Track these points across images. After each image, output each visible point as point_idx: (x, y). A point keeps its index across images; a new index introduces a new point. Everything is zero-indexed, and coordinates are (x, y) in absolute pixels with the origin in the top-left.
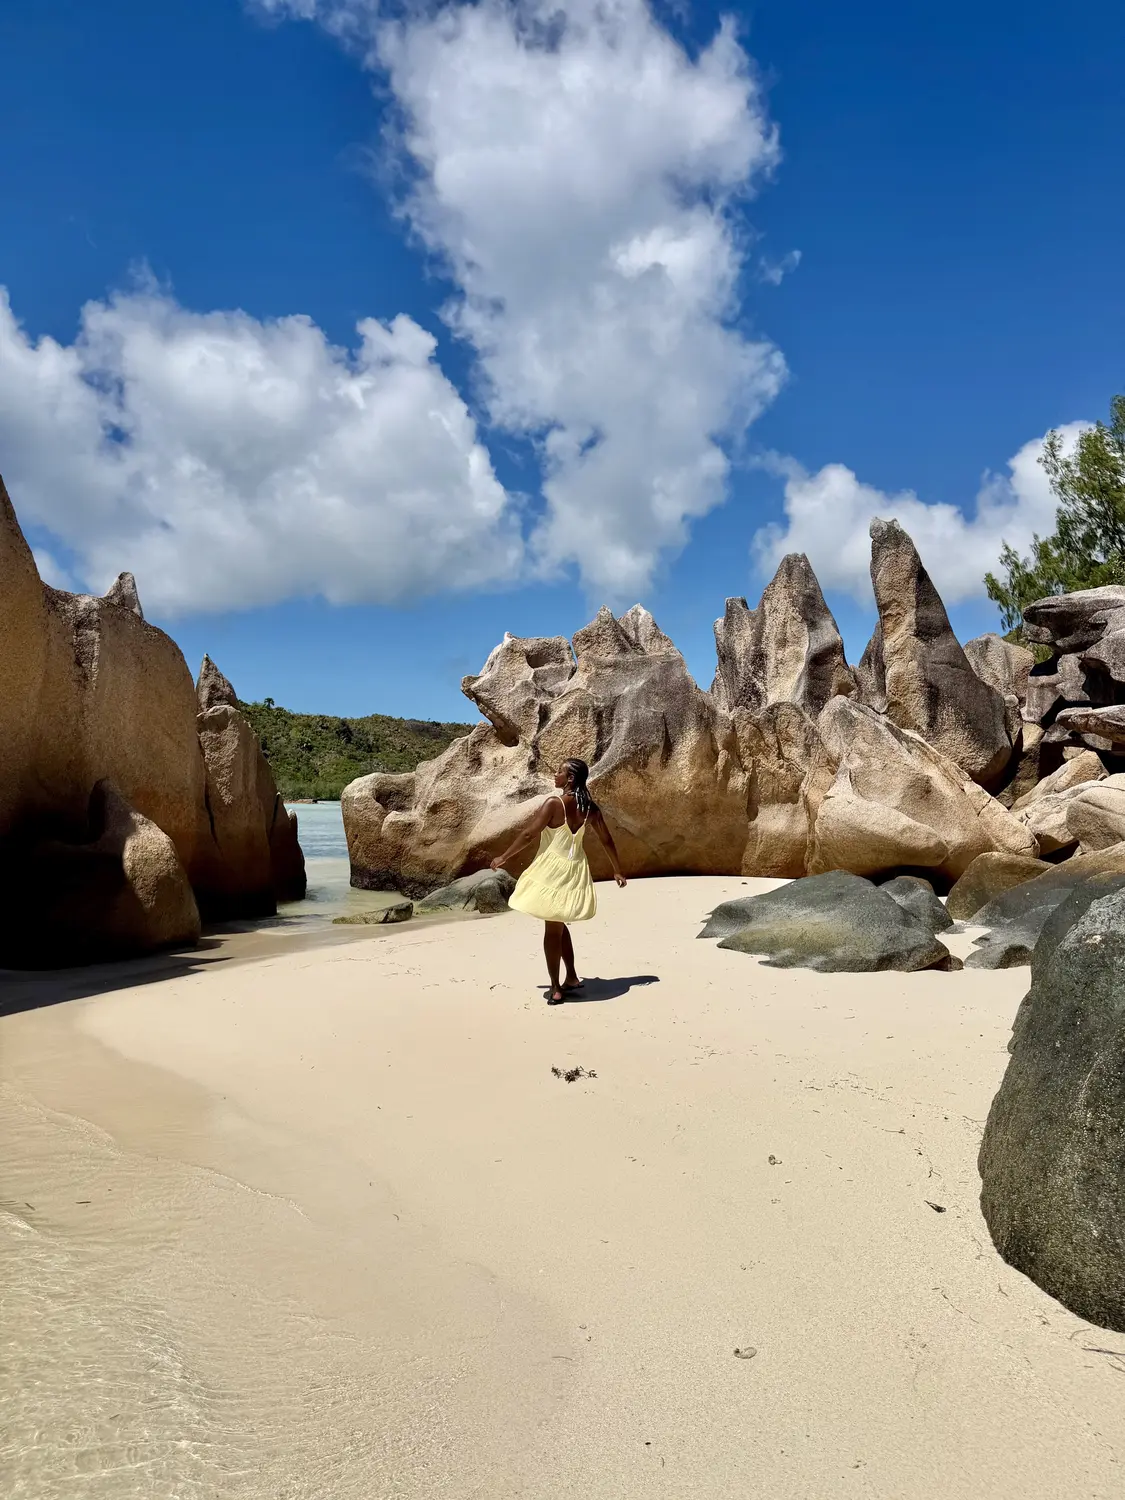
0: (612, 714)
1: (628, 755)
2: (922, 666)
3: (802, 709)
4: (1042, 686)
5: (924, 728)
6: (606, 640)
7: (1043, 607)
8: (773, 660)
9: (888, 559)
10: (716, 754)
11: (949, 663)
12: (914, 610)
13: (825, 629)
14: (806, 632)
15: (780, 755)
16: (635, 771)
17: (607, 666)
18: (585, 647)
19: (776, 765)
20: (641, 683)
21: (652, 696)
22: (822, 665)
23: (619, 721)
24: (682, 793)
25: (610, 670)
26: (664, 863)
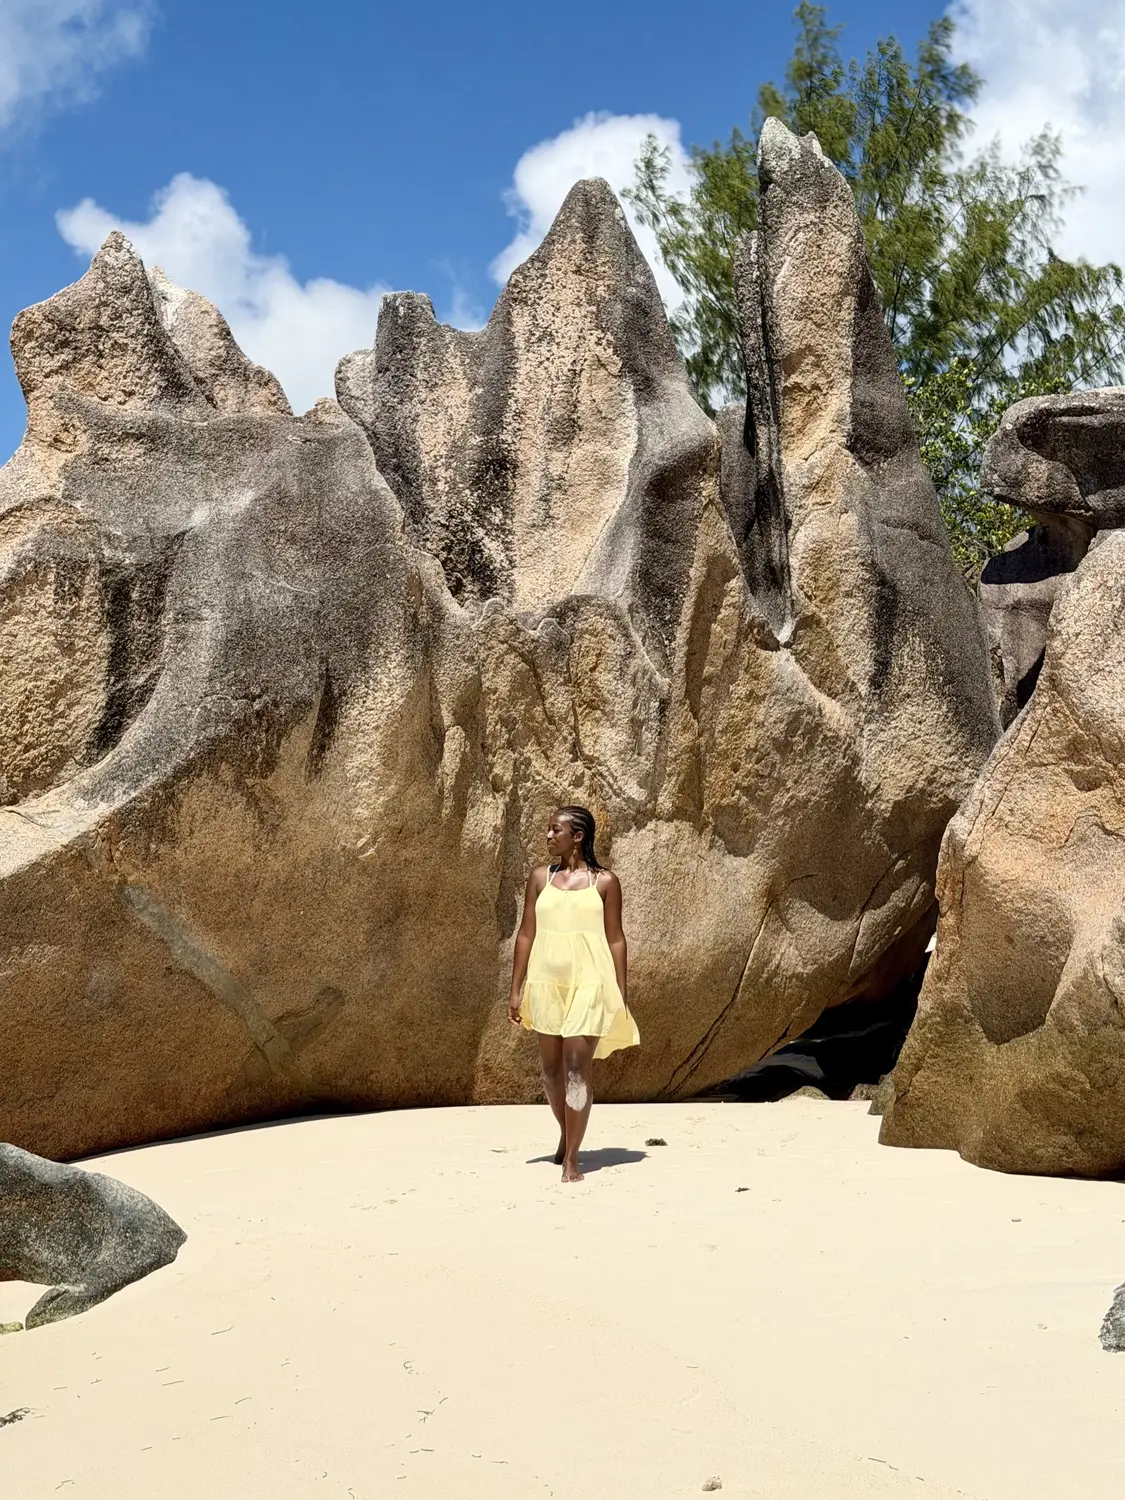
0: (159, 594)
1: (223, 729)
2: (866, 524)
3: (628, 618)
4: (1016, 607)
5: (863, 688)
6: (124, 348)
7: (1067, 412)
8: (535, 479)
9: (801, 235)
10: (439, 735)
11: (915, 527)
12: (848, 382)
13: (674, 402)
14: (629, 406)
15: (576, 750)
16: (239, 783)
17: (128, 436)
18: (55, 363)
19: (568, 777)
20: (243, 500)
21: (279, 544)
22: (672, 500)
23: (184, 616)
24: (352, 857)
25: (133, 451)
26: (281, 1077)
